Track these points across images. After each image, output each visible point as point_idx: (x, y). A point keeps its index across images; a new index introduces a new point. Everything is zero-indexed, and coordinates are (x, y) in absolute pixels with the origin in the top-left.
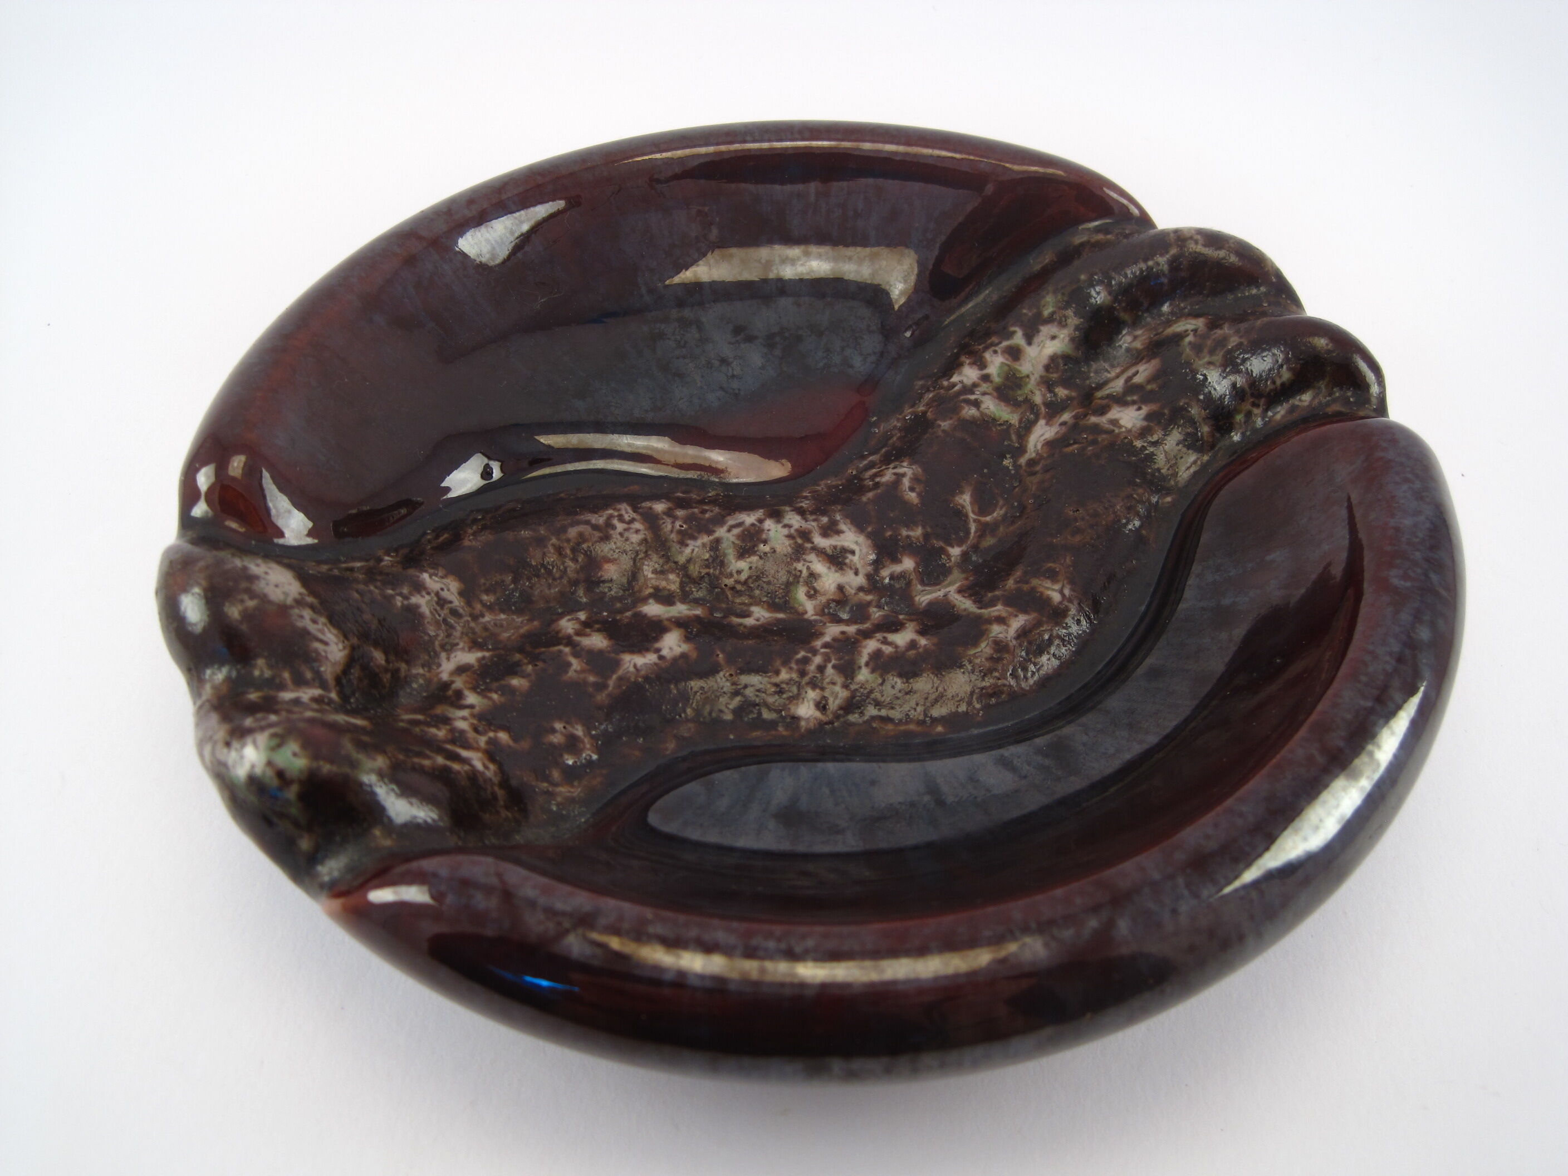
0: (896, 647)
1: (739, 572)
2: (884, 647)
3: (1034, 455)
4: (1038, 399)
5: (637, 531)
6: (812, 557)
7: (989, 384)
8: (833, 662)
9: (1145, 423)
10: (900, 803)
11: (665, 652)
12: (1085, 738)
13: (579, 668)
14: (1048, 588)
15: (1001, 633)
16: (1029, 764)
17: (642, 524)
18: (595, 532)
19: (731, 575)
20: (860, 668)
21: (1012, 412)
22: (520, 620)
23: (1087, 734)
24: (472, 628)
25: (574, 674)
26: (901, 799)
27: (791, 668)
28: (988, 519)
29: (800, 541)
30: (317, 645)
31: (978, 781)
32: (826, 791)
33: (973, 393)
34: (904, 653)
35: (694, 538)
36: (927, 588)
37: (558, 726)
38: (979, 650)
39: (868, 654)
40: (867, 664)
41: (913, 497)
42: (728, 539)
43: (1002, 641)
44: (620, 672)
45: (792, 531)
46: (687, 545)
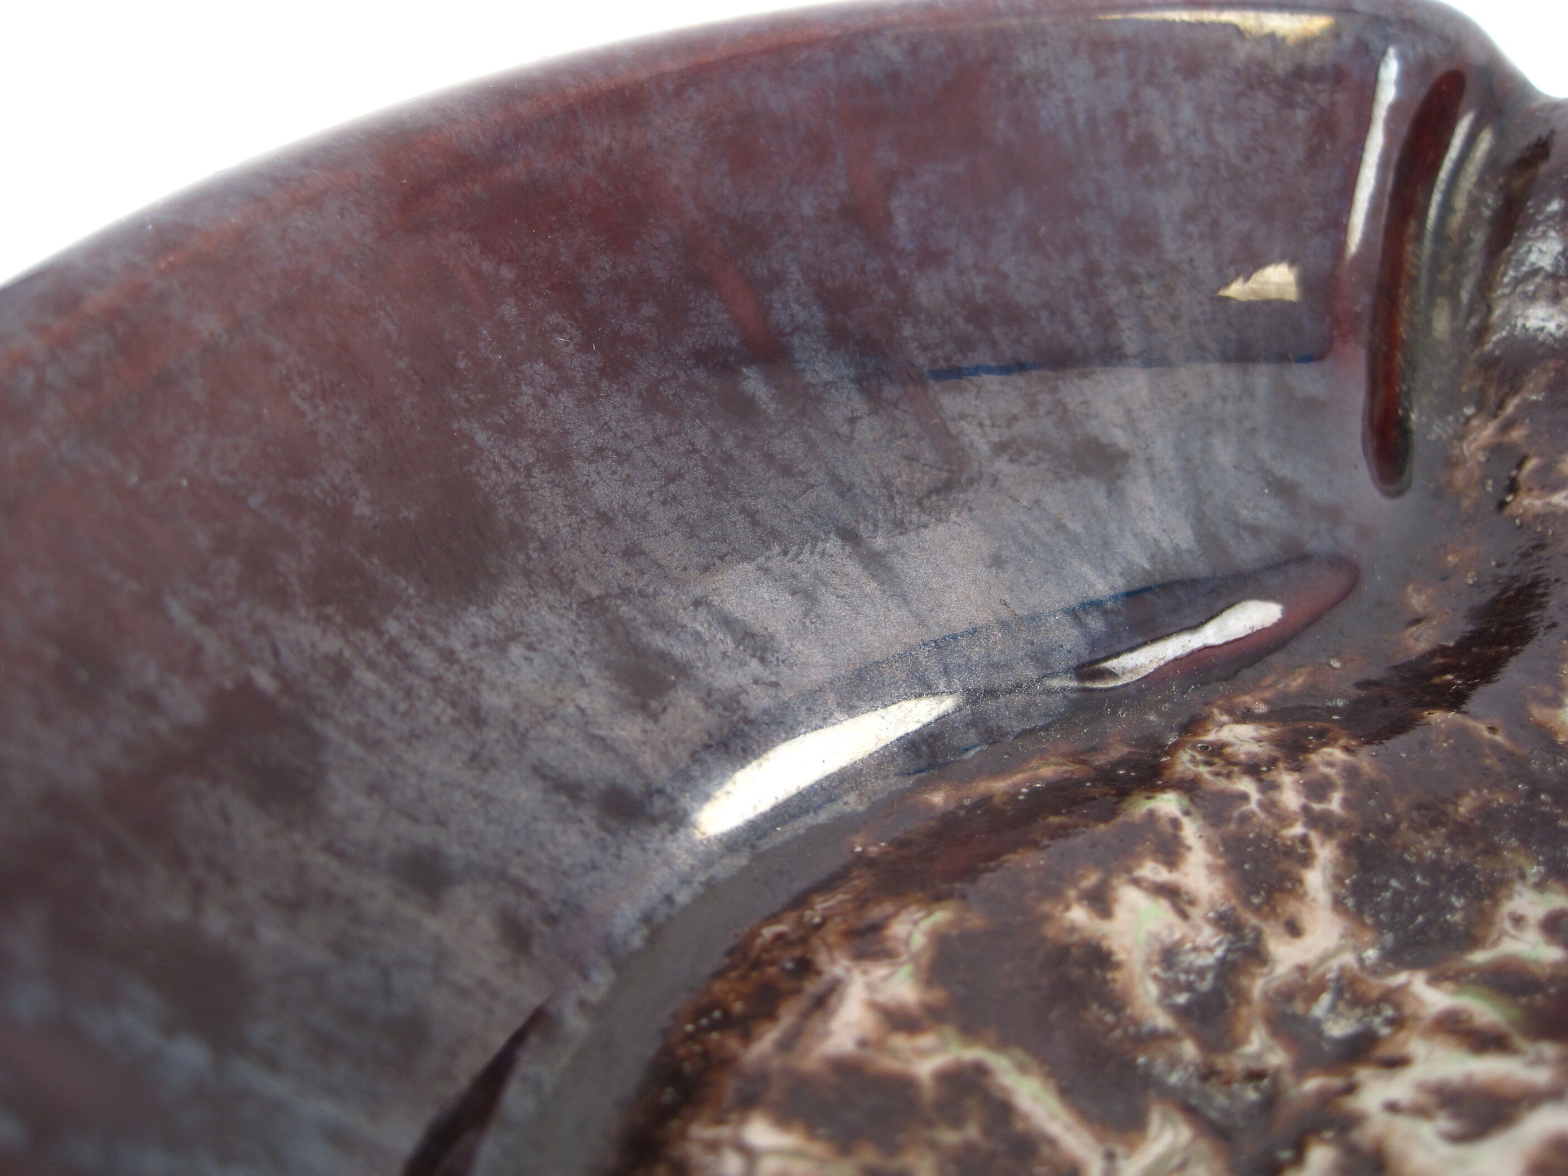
0: (1136, 882)
2: (1163, 875)
8: (1252, 808)
10: (925, 526)
12: (584, 699)
15: (885, 979)
16: (697, 636)
23: (582, 711)
26: (927, 534)
31: (793, 593)
32: (1075, 526)
34: (1109, 873)
38: (926, 924)
39: (1189, 848)
40: (1176, 824)
43: (874, 957)
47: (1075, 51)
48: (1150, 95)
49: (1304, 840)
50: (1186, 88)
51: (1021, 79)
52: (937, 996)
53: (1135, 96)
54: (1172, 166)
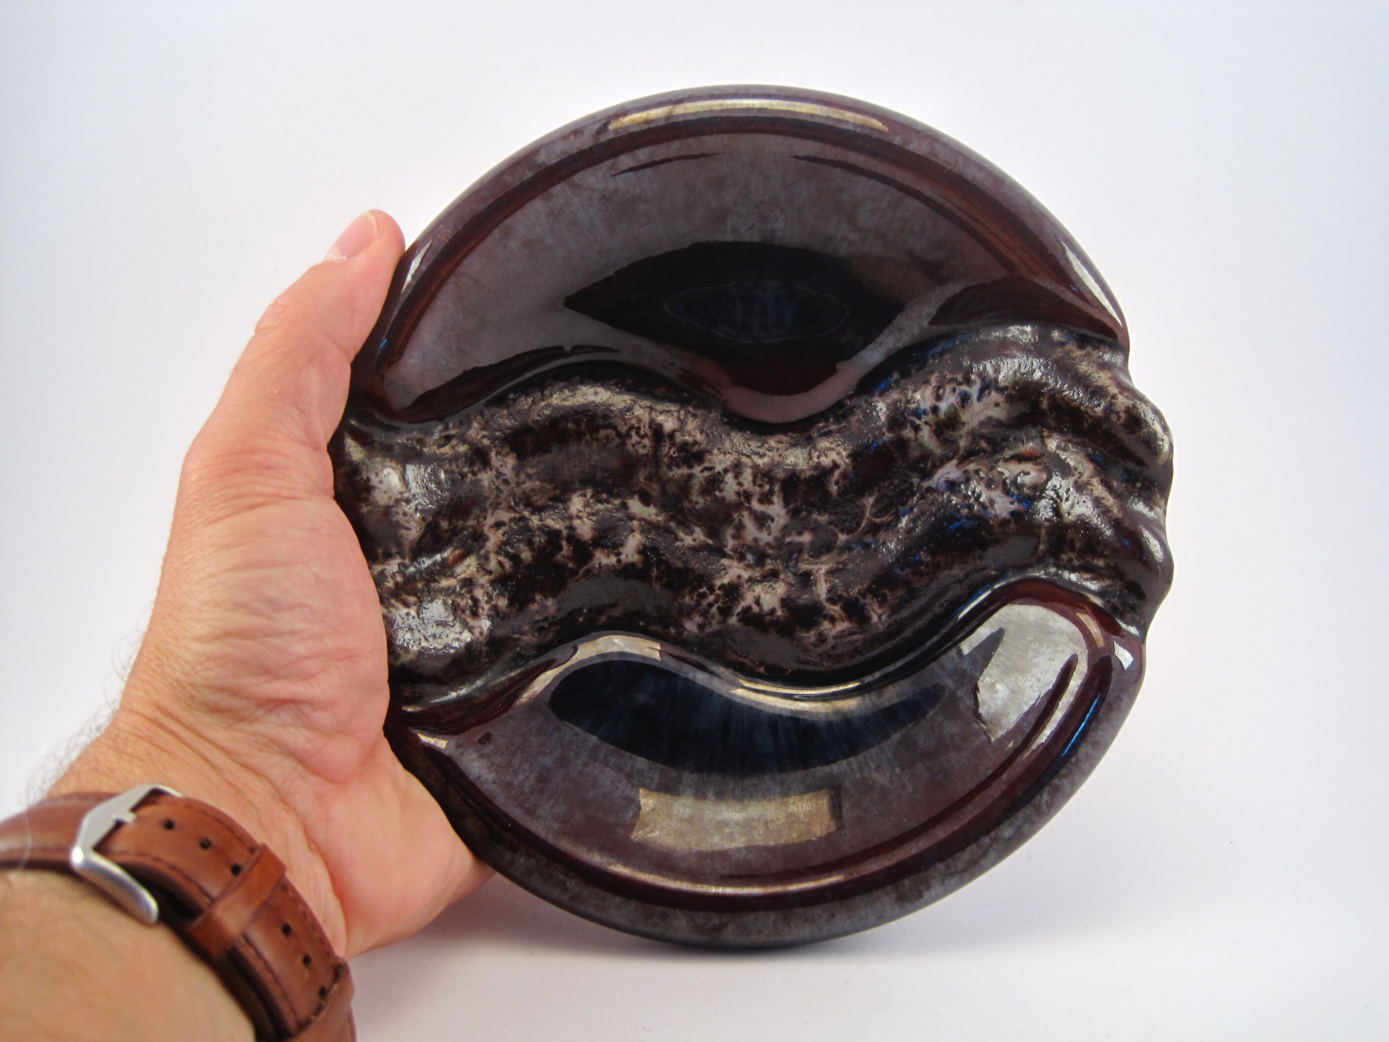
0: (761, 610)
1: (697, 503)
2: (754, 606)
3: (934, 485)
4: (962, 443)
5: (645, 446)
6: (746, 513)
7: (934, 417)
8: (720, 604)
9: (1009, 517)
11: (623, 557)
13: (565, 555)
14: (873, 610)
15: (826, 630)
17: (650, 441)
18: (616, 438)
19: (691, 502)
20: (733, 615)
21: (938, 447)
22: (549, 486)
24: (515, 492)
25: (562, 558)
27: (692, 598)
28: (878, 520)
29: (742, 499)
30: (404, 531)
33: (920, 419)
34: (763, 615)
35: (678, 467)
36: (810, 559)
37: (538, 597)
38: (807, 635)
39: (742, 607)
40: (738, 614)
41: (834, 488)
42: (698, 478)
43: (824, 636)
44: (589, 566)
45: (741, 490)
46: (672, 470)
47: (538, 817)
48: (527, 790)
49: (719, 589)
50: (516, 782)
51: (562, 823)
52: (820, 619)
53: (532, 793)
54: (538, 769)
